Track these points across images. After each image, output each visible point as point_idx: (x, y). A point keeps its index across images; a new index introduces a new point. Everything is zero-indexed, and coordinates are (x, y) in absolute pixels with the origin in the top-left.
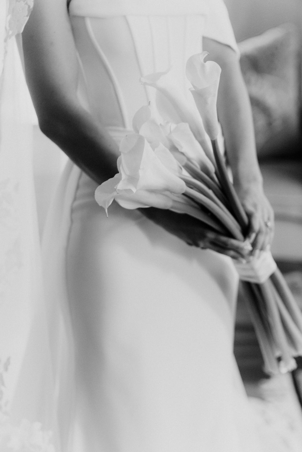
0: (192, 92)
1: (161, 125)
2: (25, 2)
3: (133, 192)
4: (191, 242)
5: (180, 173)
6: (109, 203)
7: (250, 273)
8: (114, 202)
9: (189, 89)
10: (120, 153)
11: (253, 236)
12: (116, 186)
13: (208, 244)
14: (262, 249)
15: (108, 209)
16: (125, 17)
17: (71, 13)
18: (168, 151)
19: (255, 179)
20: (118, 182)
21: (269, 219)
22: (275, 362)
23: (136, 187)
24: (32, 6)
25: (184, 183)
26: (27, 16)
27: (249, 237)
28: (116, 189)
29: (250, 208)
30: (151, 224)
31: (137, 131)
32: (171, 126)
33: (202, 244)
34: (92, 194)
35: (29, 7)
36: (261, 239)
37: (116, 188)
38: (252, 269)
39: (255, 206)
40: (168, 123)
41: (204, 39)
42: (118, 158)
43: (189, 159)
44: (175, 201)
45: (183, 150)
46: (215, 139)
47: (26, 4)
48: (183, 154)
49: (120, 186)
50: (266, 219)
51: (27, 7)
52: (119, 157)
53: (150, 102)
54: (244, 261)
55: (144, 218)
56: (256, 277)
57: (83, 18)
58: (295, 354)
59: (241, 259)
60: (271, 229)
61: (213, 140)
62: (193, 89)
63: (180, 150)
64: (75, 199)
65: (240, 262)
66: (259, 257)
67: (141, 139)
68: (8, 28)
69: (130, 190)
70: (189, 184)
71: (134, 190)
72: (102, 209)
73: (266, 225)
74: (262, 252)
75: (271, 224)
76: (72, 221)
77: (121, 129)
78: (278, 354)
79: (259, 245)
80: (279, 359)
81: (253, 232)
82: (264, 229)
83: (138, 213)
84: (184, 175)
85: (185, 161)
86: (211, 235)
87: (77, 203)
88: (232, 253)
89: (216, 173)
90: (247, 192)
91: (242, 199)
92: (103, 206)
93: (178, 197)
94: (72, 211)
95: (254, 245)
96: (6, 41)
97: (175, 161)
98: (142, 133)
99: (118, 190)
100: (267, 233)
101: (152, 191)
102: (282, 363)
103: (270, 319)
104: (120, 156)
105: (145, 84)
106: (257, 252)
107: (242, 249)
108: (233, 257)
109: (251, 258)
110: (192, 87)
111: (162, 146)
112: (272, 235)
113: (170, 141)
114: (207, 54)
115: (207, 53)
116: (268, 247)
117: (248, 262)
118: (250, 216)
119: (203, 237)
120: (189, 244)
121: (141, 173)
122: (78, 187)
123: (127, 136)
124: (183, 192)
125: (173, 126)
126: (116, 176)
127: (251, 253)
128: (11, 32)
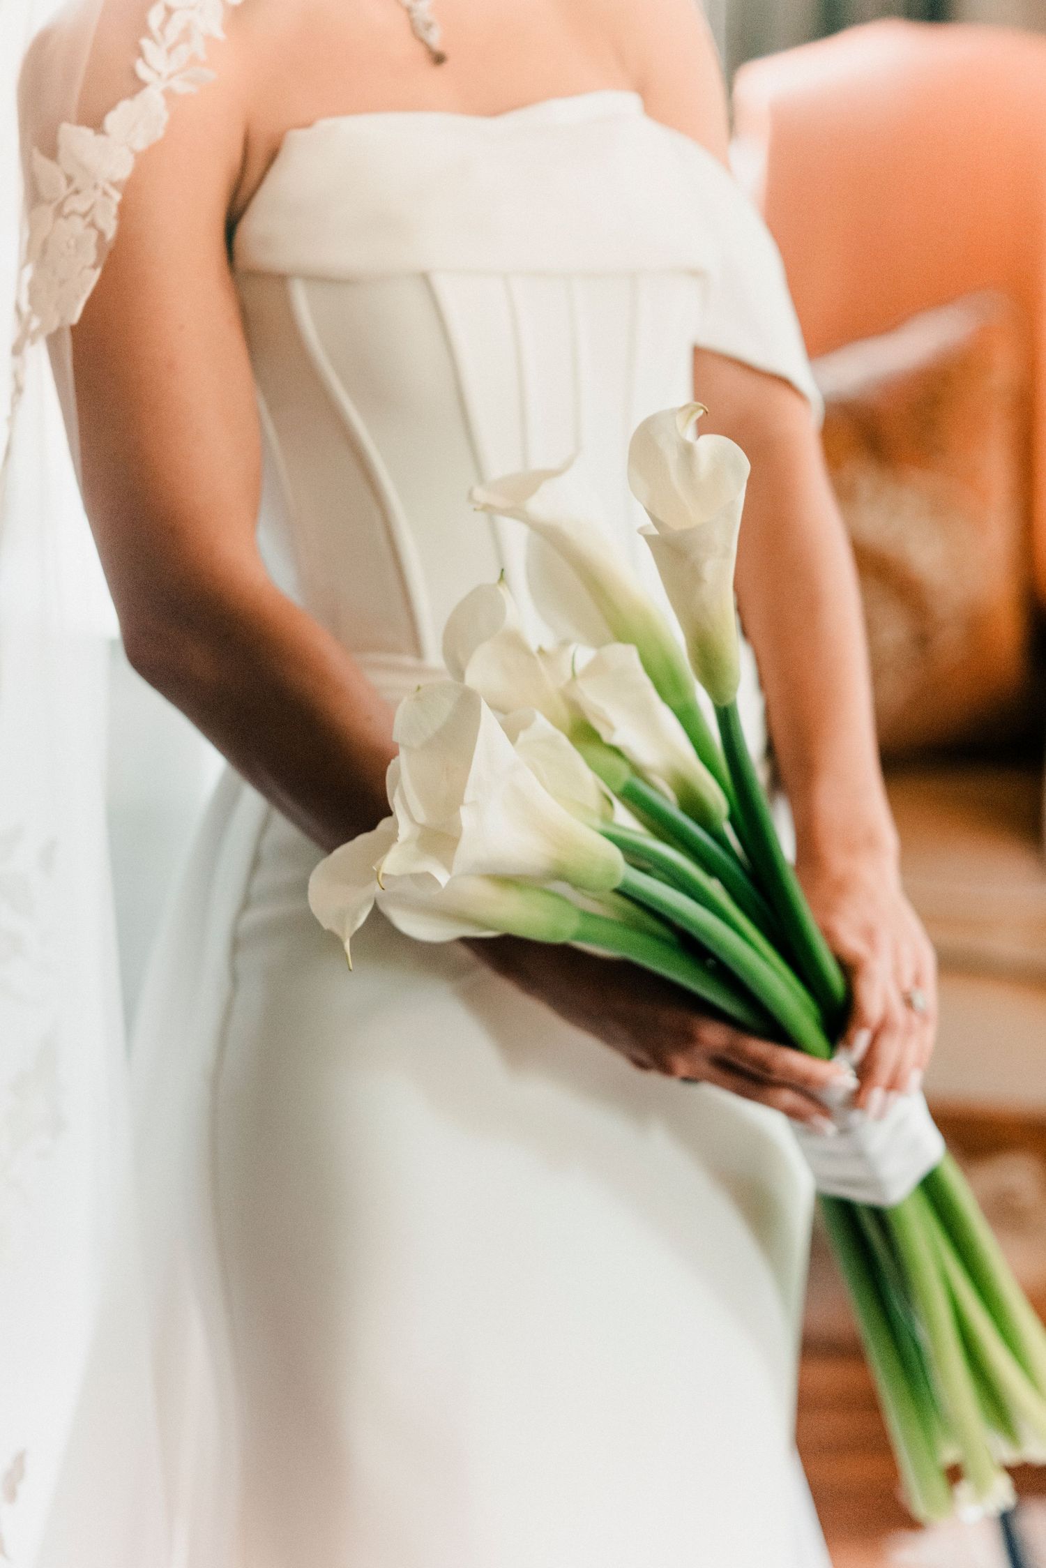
0: (649, 539)
1: (541, 651)
2: (88, 219)
3: (439, 884)
4: (643, 1056)
5: (607, 818)
6: (356, 918)
7: (852, 1170)
8: (377, 916)
9: (640, 531)
10: (397, 745)
11: (862, 1040)
12: (378, 863)
13: (704, 1067)
14: (893, 1085)
15: (353, 939)
16: (425, 279)
17: (239, 263)
18: (564, 741)
19: (871, 841)
20: (385, 849)
21: (918, 981)
22: (938, 1483)
23: (448, 866)
24: (110, 234)
25: (616, 855)
26: (94, 267)
27: (849, 1044)
28: (378, 873)
29: (852, 943)
30: (507, 992)
31: (458, 671)
32: (573, 657)
33: (682, 1065)
34: (301, 888)
35: (101, 235)
36: (890, 1051)
37: (379, 868)
38: (860, 1155)
39: (869, 935)
40: (565, 643)
41: (700, 355)
42: (389, 763)
43: (637, 770)
44: (586, 915)
45: (617, 739)
46: (727, 702)
47: (92, 224)
48: (616, 751)
49: (393, 863)
50: (907, 982)
51: (93, 235)
52: (393, 761)
53: (504, 572)
54: (830, 1128)
55: (485, 973)
56: (875, 1183)
57: (281, 279)
58: (1010, 1456)
59: (819, 1121)
60: (924, 1017)
61: (722, 705)
62: (655, 531)
63: (606, 737)
64: (246, 903)
65: (813, 1132)
66: (881, 1115)
67: (467, 702)
68: (26, 308)
69: (428, 877)
70: (636, 856)
71: (443, 877)
72: (333, 940)
73: (908, 1002)
74: (893, 1095)
75: (927, 998)
76: (235, 978)
77: (408, 660)
78: (949, 1454)
79: (883, 1073)
80: (954, 1474)
81: (863, 1025)
82: (899, 1013)
83: (464, 953)
84: (620, 827)
85: (625, 775)
86: (714, 1036)
87: (255, 916)
88: (788, 1097)
89: (732, 819)
90: (840, 887)
91: (825, 908)
92: (337, 930)
93: (600, 901)
94: (236, 944)
95: (864, 1070)
96: (17, 350)
97: (589, 776)
98: (473, 678)
99: (384, 875)
100: (909, 1031)
101: (507, 880)
102: (964, 1490)
103: (922, 1333)
104: (397, 758)
105: (487, 508)
106: (876, 1096)
107: (823, 1084)
108: (792, 1114)
109: (855, 1117)
110: (647, 521)
111: (542, 724)
112: (929, 1035)
113: (574, 707)
114: (701, 412)
115: (703, 408)
116: (915, 1079)
117: (845, 1131)
118: (849, 969)
119: (687, 1040)
120: (641, 1065)
121: (466, 817)
122: (256, 863)
123: (419, 688)
124: (617, 884)
125: (583, 655)
126: (384, 824)
127: (856, 1099)
128: (35, 323)
